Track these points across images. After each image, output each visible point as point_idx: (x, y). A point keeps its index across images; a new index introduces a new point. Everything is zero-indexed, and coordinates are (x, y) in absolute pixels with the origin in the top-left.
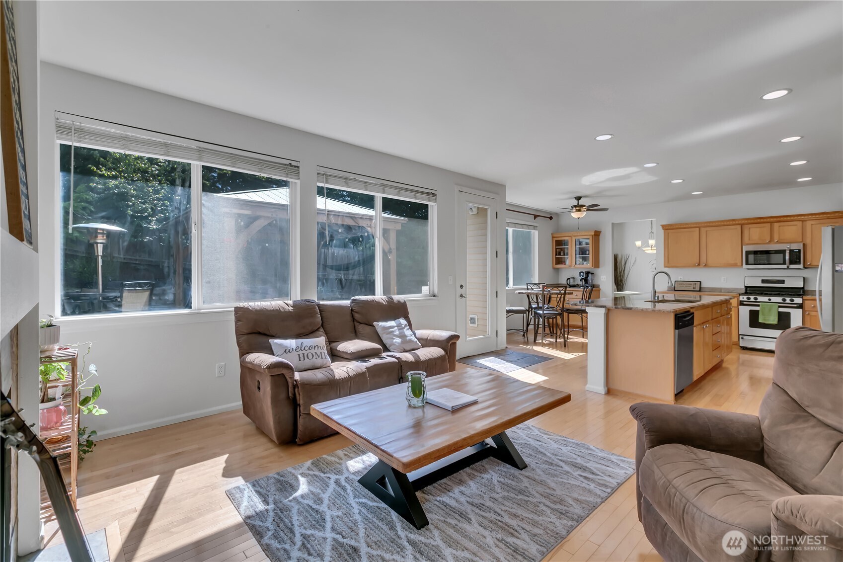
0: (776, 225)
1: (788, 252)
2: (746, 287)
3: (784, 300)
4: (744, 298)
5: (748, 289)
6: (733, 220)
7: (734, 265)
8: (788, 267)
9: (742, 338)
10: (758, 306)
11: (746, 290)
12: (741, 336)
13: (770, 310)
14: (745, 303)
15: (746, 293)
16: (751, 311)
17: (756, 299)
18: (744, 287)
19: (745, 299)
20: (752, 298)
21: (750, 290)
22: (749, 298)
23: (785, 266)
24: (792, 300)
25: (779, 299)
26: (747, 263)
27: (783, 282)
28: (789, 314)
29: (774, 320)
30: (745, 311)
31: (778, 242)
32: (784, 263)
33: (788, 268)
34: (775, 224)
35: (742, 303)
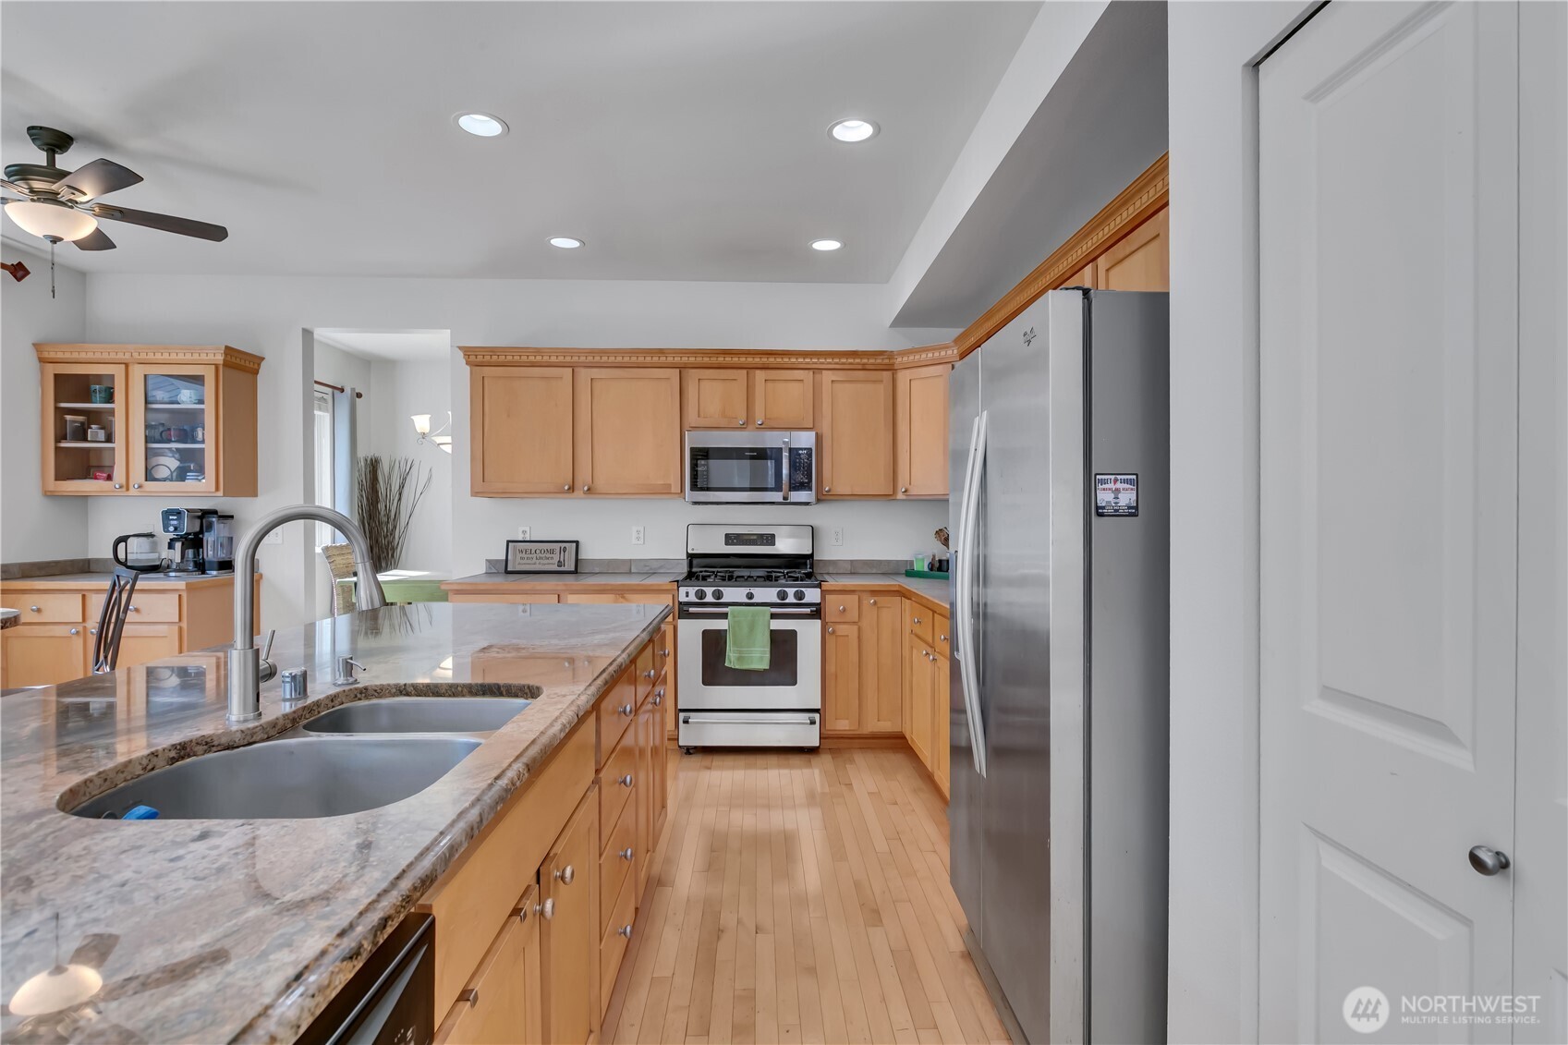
0: (760, 376)
1: (785, 454)
2: (691, 557)
3: (783, 595)
4: (688, 594)
5: (695, 561)
6: (661, 352)
7: (663, 491)
8: (785, 498)
9: (686, 722)
10: (724, 616)
11: (691, 565)
12: (682, 715)
13: (752, 628)
14: (692, 610)
15: (691, 576)
16: (706, 633)
17: (718, 595)
18: (685, 557)
19: (693, 598)
20: (709, 591)
21: (701, 567)
22: (701, 595)
23: (778, 496)
24: (800, 596)
25: (767, 594)
26: (694, 487)
27: (770, 539)
28: (793, 634)
29: (759, 657)
30: (690, 634)
31: (762, 427)
32: (778, 488)
33: (786, 502)
34: (758, 372)
35: (684, 611)
